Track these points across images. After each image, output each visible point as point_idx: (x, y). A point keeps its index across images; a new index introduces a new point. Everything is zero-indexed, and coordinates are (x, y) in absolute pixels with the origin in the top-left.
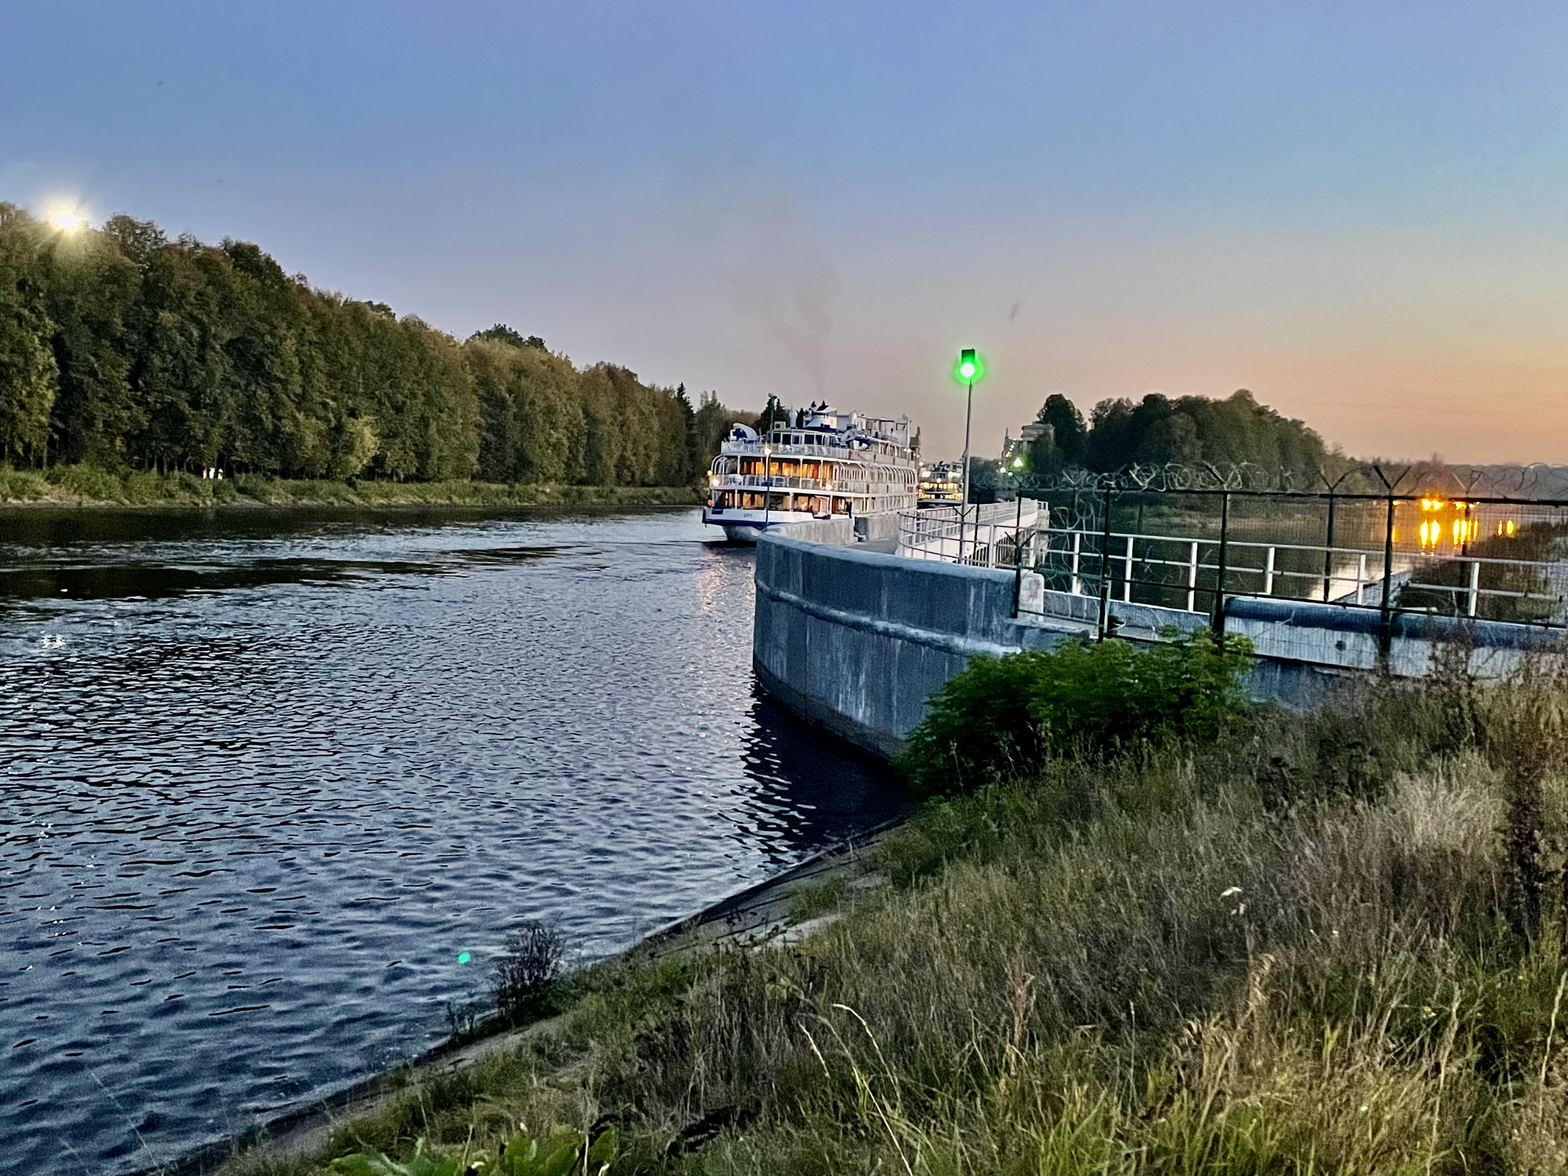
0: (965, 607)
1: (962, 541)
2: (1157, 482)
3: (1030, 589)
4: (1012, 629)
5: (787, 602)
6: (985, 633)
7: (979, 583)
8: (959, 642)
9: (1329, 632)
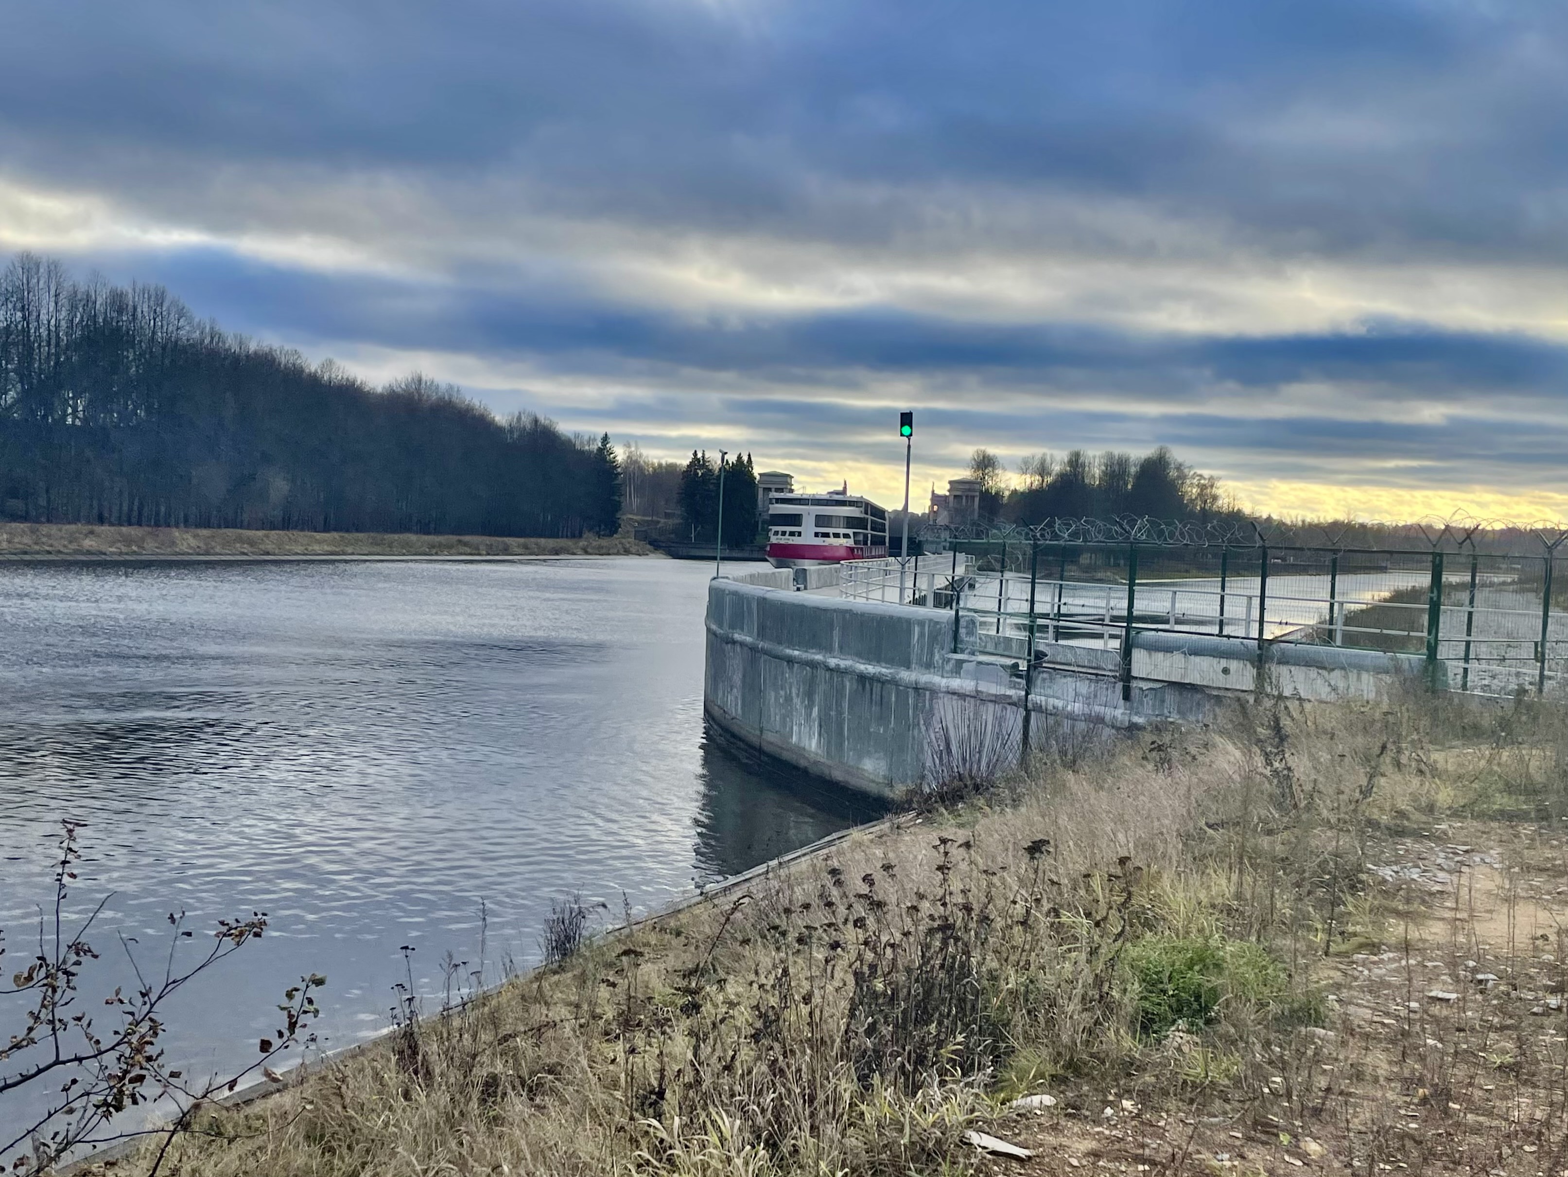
0: (909, 644)
1: (902, 590)
2: (1074, 535)
3: (967, 627)
4: (953, 662)
5: (742, 644)
6: (929, 666)
7: (921, 623)
8: (906, 676)
9: (1216, 660)
